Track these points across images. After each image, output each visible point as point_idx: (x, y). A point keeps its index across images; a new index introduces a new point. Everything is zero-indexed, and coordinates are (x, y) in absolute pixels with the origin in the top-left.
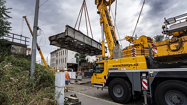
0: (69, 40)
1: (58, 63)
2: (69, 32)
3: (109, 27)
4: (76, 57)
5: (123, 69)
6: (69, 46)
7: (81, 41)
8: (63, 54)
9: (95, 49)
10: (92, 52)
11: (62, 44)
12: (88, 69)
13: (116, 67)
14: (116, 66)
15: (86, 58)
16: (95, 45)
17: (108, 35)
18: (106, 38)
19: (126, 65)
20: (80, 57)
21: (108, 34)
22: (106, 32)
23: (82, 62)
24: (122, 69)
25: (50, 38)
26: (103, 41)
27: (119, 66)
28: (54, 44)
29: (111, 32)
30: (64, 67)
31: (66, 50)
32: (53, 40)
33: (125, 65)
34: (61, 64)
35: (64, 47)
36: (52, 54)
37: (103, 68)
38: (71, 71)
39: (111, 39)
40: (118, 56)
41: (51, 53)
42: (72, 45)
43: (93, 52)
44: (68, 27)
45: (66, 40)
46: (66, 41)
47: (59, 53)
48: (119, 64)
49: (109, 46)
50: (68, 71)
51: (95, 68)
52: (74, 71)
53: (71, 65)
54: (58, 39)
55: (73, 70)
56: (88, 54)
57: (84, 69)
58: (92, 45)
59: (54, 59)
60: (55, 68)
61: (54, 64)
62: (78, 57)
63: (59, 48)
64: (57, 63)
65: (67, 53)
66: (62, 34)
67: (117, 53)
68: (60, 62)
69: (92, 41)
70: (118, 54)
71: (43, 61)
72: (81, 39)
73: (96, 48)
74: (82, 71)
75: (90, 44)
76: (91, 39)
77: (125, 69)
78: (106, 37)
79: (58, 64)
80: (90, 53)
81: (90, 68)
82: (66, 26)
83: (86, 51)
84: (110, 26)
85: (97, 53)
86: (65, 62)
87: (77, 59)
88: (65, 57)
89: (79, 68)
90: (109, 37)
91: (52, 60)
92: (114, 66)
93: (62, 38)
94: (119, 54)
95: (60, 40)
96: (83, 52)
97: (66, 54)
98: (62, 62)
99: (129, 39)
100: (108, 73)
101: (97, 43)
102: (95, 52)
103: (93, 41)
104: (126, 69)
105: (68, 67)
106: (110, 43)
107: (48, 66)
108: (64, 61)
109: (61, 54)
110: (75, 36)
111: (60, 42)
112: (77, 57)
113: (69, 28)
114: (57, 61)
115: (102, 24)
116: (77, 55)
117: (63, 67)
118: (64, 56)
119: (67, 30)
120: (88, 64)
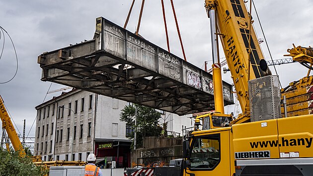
0: (107, 63)
1: (64, 140)
2: (106, 38)
3: (234, 19)
4: (124, 117)
5: (287, 155)
6: (106, 85)
7: (148, 67)
8: (83, 110)
9: (193, 91)
10: (185, 101)
11: (84, 76)
12: (166, 158)
13: (262, 146)
14: (264, 144)
15: (161, 122)
16: (191, 80)
17: (232, 45)
18: (227, 57)
19: (299, 140)
20: (139, 118)
21: (231, 41)
22: (224, 37)
23: (148, 135)
24: (283, 155)
25: (43, 59)
26: (217, 66)
27: (274, 144)
28: (56, 78)
29: (244, 36)
30: (84, 154)
31: (91, 96)
32: (53, 66)
33: (294, 142)
34: (74, 145)
35: (92, 88)
36: (43, 111)
37: (219, 155)
38: (109, 166)
39: (241, 57)
40: (266, 112)
41: (39, 108)
42: (118, 81)
43: (187, 101)
44: (103, 22)
45: (97, 65)
46: (98, 69)
47: (67, 106)
48: (273, 137)
49: (236, 82)
50: (100, 165)
51: (188, 154)
52: (118, 166)
53: (110, 146)
54: (71, 60)
55: (114, 163)
56: (170, 108)
57: (153, 160)
58: (182, 79)
59: (50, 126)
60: (50, 156)
61: (49, 144)
62: (134, 119)
63: (71, 89)
64: (59, 140)
65: (93, 107)
66: (86, 46)
67: (265, 100)
68: (71, 138)
69: (181, 68)
70: (268, 104)
71: (10, 136)
72: (146, 60)
73: (196, 90)
74: (146, 165)
75: (177, 77)
76: (180, 60)
77: (293, 154)
78: (225, 51)
79: (64, 145)
80: (176, 105)
81: (173, 153)
82: (98, 22)
83: (165, 99)
84: (237, 15)
85: (200, 106)
86: (89, 136)
87: (130, 124)
88: (86, 119)
89: (138, 155)
90: (234, 52)
91: (41, 131)
92: (254, 145)
93: (83, 58)
94: (272, 106)
95: (77, 65)
96: (151, 103)
97: (91, 108)
98: (78, 137)
99: (302, 55)
100: (237, 168)
101: (198, 74)
102: (193, 101)
103: (185, 68)
104: (297, 155)
105: (99, 153)
106: (238, 72)
107: (27, 151)
108: (85, 134)
109: (73, 108)
110: (128, 51)
111: (78, 70)
112: (130, 120)
113: (106, 28)
114: (59, 133)
115: (213, 11)
116: (129, 112)
117: (80, 154)
118: (86, 117)
119: (102, 32)
120: (168, 140)
